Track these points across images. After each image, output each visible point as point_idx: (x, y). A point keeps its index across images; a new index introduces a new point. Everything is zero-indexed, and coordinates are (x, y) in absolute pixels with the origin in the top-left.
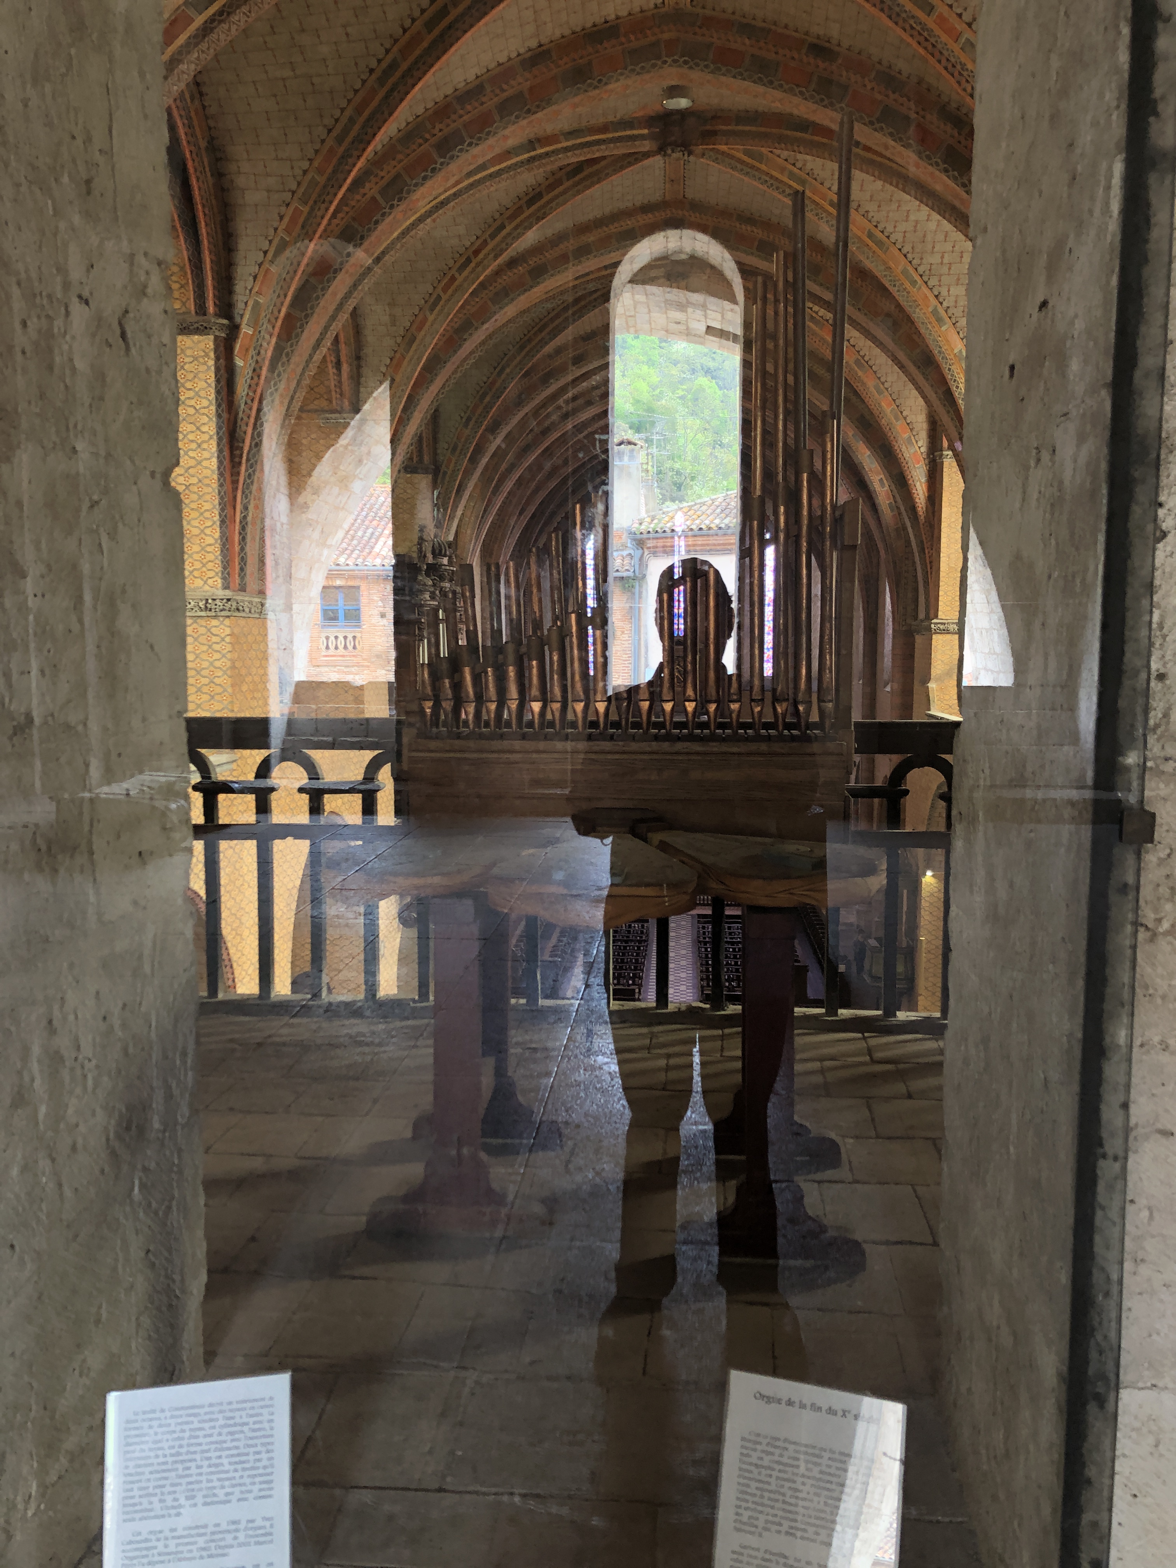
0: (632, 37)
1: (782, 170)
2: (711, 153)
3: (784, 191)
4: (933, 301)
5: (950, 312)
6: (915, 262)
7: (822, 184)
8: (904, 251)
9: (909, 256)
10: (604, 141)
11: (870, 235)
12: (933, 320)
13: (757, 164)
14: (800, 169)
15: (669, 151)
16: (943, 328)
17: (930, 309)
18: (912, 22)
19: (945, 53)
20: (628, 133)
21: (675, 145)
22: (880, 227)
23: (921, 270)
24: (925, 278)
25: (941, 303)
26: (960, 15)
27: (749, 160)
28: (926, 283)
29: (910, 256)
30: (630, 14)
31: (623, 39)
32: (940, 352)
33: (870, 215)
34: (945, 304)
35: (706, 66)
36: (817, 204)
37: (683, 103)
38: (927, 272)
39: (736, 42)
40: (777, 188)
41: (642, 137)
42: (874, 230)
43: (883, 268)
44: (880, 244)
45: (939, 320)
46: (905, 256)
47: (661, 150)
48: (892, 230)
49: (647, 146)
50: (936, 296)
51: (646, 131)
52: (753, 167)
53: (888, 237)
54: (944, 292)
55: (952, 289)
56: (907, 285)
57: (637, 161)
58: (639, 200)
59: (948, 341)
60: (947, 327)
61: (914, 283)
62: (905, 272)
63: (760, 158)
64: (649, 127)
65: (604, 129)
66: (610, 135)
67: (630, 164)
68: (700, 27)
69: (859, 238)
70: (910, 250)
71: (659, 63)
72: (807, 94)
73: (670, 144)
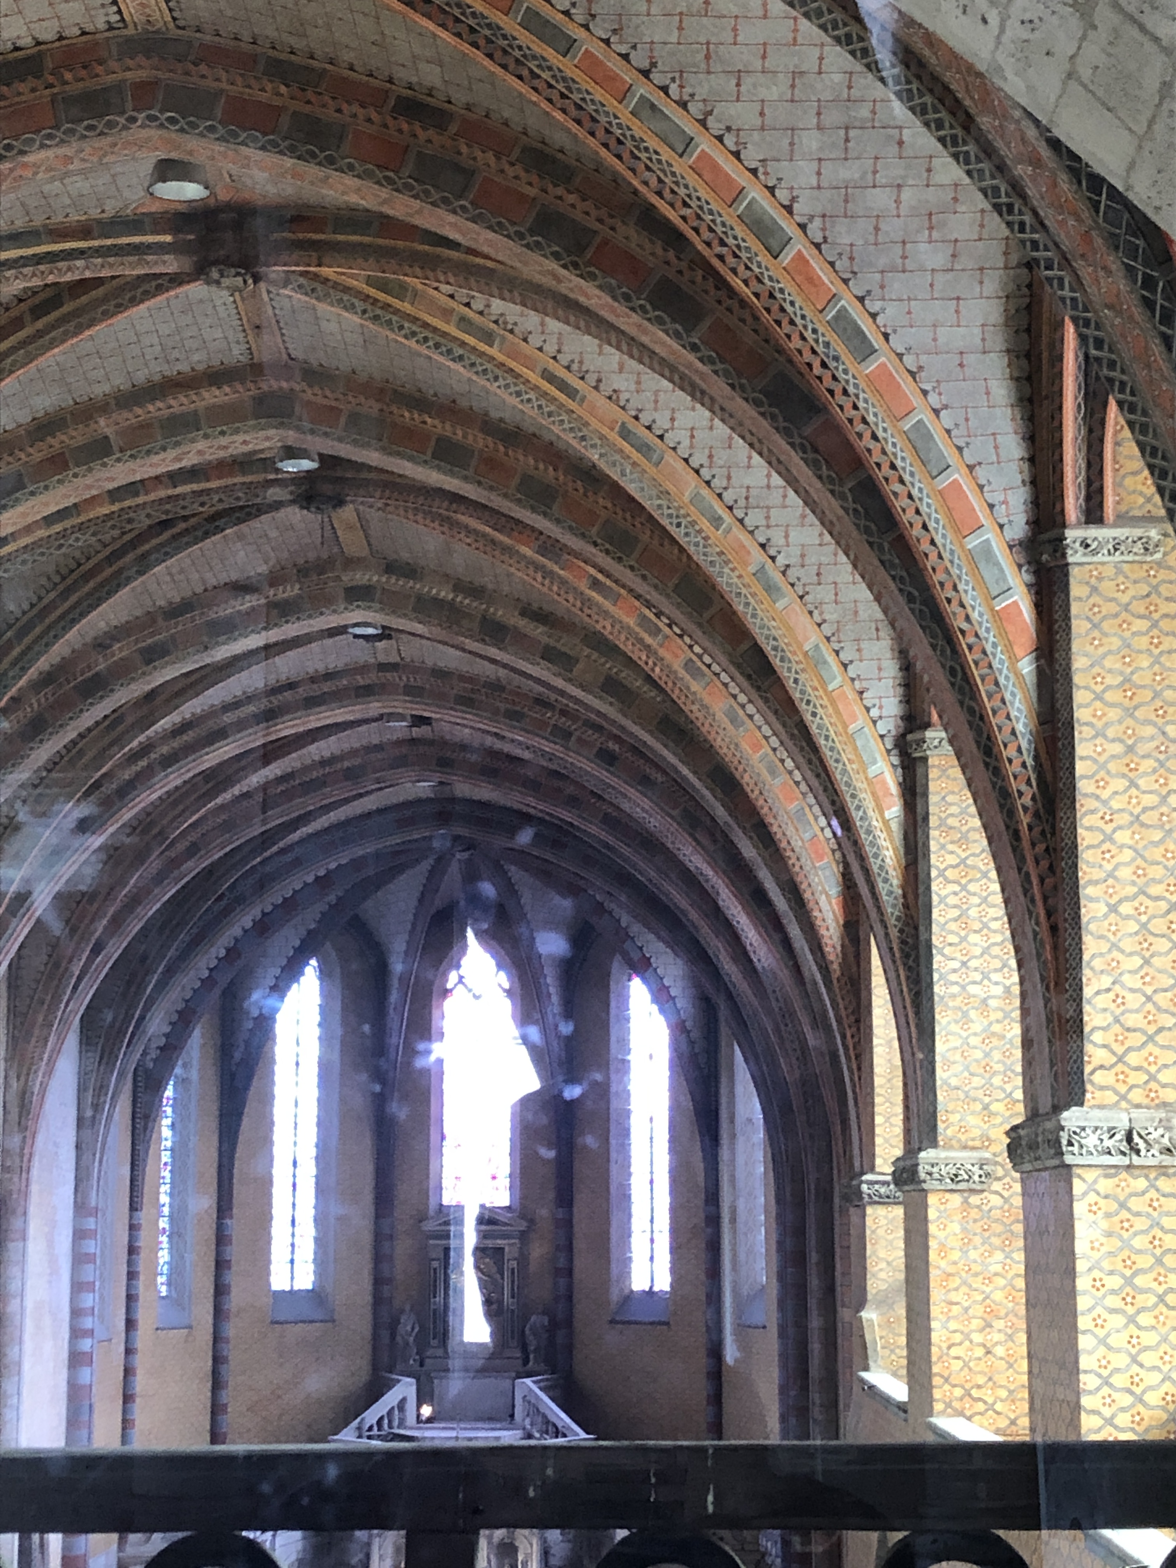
0: (68, 76)
1: (446, 314)
2: (302, 280)
3: (449, 352)
4: (758, 556)
5: (792, 573)
6: (715, 483)
7: (525, 340)
8: (695, 462)
9: (703, 471)
10: (81, 253)
11: (625, 433)
12: (757, 588)
13: (396, 303)
14: (481, 313)
15: (215, 275)
16: (780, 605)
17: (752, 569)
18: (532, 65)
19: (603, 119)
20: (136, 239)
21: (226, 262)
22: (645, 418)
23: (728, 497)
24: (740, 514)
25: (773, 558)
26: (625, 57)
27: (381, 296)
28: (741, 521)
29: (706, 473)
30: (61, 38)
31: (51, 79)
32: (775, 649)
33: (624, 397)
34: (781, 560)
35: (212, 129)
36: (518, 376)
37: (192, 191)
38: (742, 503)
39: (263, 90)
40: (437, 346)
41: (161, 248)
42: (631, 424)
43: (654, 493)
44: (644, 449)
45: (770, 589)
46: (697, 472)
47: (199, 272)
48: (667, 425)
49: (170, 265)
50: (763, 546)
51: (168, 238)
52: (387, 306)
53: (661, 437)
54: (778, 538)
55: (792, 534)
56: (704, 524)
57: (160, 289)
58: (199, 360)
59: (789, 628)
60: (787, 601)
61: (717, 521)
62: (696, 499)
63: (401, 290)
64: (175, 230)
65: (85, 231)
66: (96, 243)
67: (148, 295)
68: (196, 64)
69: (602, 437)
70: (705, 461)
71: (122, 120)
72: (400, 183)
73: (215, 263)
